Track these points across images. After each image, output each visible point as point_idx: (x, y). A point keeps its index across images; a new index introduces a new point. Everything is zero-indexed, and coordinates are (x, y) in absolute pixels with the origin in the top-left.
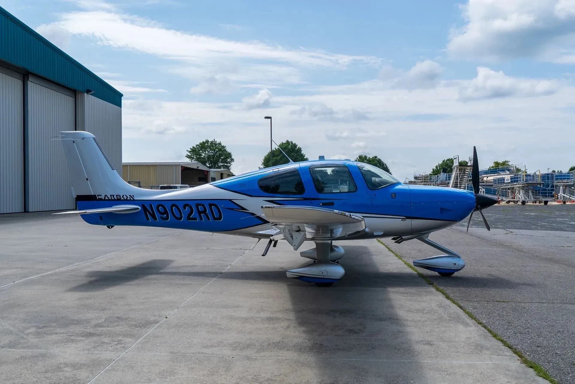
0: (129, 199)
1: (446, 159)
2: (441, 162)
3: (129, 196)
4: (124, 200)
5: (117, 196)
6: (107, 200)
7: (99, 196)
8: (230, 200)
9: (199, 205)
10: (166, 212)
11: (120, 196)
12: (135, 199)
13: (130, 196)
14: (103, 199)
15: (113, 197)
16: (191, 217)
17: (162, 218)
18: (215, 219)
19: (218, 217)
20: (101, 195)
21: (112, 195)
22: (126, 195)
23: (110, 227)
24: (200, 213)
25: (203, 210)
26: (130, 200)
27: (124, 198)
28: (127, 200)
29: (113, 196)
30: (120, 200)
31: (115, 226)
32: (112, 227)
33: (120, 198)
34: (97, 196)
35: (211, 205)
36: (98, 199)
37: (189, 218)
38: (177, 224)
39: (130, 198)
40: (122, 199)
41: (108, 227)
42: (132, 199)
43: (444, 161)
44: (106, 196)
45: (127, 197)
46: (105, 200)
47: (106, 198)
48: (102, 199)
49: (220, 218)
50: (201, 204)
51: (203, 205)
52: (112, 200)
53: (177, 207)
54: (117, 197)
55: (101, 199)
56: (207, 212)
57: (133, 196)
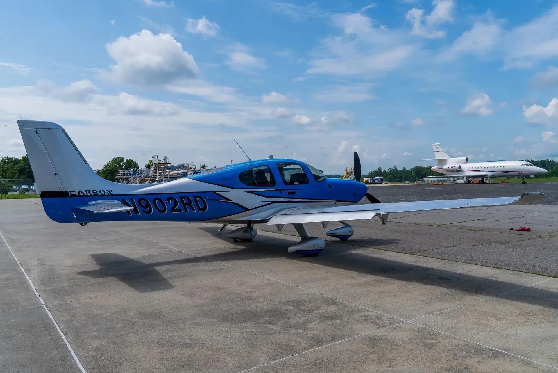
0: (106, 194)
1: (115, 157)
2: (111, 160)
3: (106, 192)
4: (102, 195)
5: (93, 191)
6: (82, 196)
7: (71, 192)
8: (215, 192)
9: (184, 197)
10: (148, 205)
11: (97, 191)
12: (113, 194)
13: (107, 190)
14: (77, 194)
15: (89, 193)
16: (175, 209)
17: (144, 211)
18: (200, 209)
19: (203, 207)
20: (74, 191)
21: (87, 191)
22: (103, 190)
23: (84, 224)
24: (184, 205)
25: (188, 202)
26: (108, 195)
27: (101, 193)
28: (104, 195)
29: (89, 191)
30: (97, 195)
31: (89, 223)
32: (86, 224)
33: (96, 193)
34: (69, 192)
35: (195, 197)
36: (70, 195)
37: (173, 210)
38: (161, 216)
39: (108, 193)
40: (99, 194)
41: (82, 224)
42: (110, 194)
43: (114, 159)
44: (80, 191)
45: (105, 193)
46: (79, 196)
47: (81, 194)
48: (75, 194)
49: (205, 208)
50: (186, 197)
51: (188, 198)
52: (87, 196)
53: (160, 200)
54: (93, 193)
55: (74, 196)
56: (192, 204)
57: (111, 190)
